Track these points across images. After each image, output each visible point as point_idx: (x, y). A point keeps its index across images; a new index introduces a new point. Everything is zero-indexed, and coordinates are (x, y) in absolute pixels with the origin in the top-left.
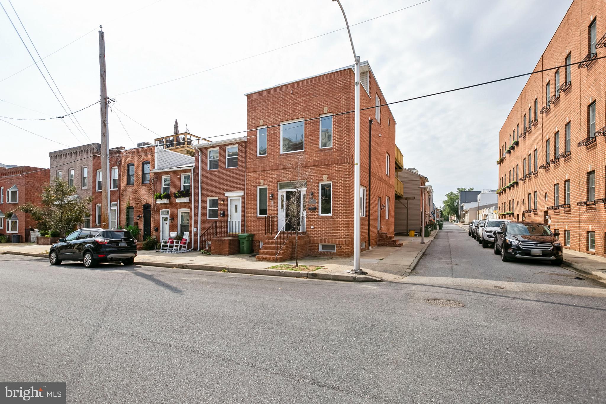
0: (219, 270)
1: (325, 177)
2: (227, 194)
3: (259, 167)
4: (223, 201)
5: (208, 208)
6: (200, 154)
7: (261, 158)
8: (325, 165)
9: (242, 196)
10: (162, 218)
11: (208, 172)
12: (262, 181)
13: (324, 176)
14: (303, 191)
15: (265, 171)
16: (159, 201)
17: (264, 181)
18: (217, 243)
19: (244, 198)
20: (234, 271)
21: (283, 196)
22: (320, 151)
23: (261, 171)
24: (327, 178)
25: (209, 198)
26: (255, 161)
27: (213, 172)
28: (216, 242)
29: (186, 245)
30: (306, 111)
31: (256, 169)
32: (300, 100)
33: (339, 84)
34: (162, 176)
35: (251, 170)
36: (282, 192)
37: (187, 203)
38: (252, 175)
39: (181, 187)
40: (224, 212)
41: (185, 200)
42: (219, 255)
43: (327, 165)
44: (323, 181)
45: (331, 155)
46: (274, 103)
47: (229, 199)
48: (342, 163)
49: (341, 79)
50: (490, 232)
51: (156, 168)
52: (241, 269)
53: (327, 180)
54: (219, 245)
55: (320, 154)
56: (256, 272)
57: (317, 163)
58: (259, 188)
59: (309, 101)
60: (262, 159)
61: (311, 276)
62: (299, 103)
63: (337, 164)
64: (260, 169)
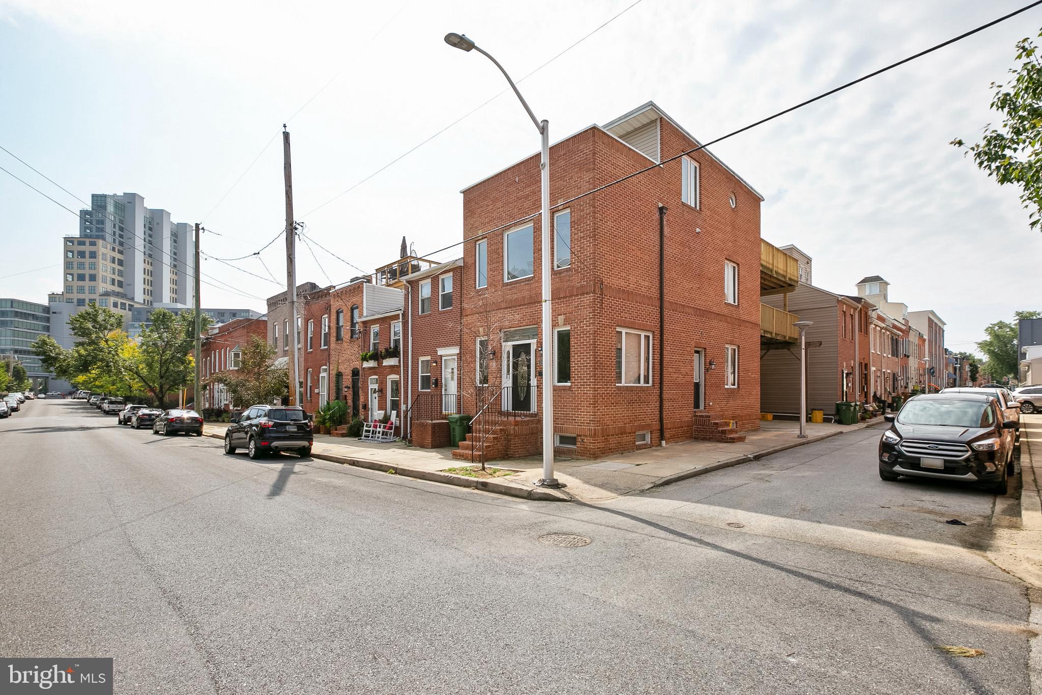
1: (561, 319)
2: (441, 352)
3: (478, 306)
4: (436, 363)
5: (420, 374)
6: (410, 291)
7: (480, 292)
8: (560, 298)
9: (458, 354)
10: (371, 389)
11: (420, 317)
12: (481, 330)
13: (560, 317)
14: (533, 343)
15: (484, 312)
16: (366, 365)
17: (484, 329)
18: (418, 429)
19: (460, 356)
20: (401, 472)
21: (508, 352)
22: (554, 275)
23: (481, 313)
24: (563, 321)
25: (422, 359)
26: (473, 296)
27: (425, 317)
28: (418, 427)
29: (392, 431)
30: (535, 208)
31: (475, 310)
32: (528, 191)
33: (579, 156)
34: (372, 326)
35: (468, 312)
36: (508, 346)
37: (397, 366)
38: (469, 319)
39: (390, 342)
40: (437, 380)
41: (394, 361)
42: (421, 447)
43: (564, 298)
44: (558, 325)
45: (569, 280)
46: (495, 200)
47: (443, 358)
48: (583, 294)
49: (581, 147)
51: (365, 314)
52: (409, 470)
53: (564, 325)
54: (421, 433)
55: (554, 279)
58: (478, 340)
60: (482, 293)
61: (481, 487)
62: (526, 197)
63: (577, 295)
64: (479, 310)
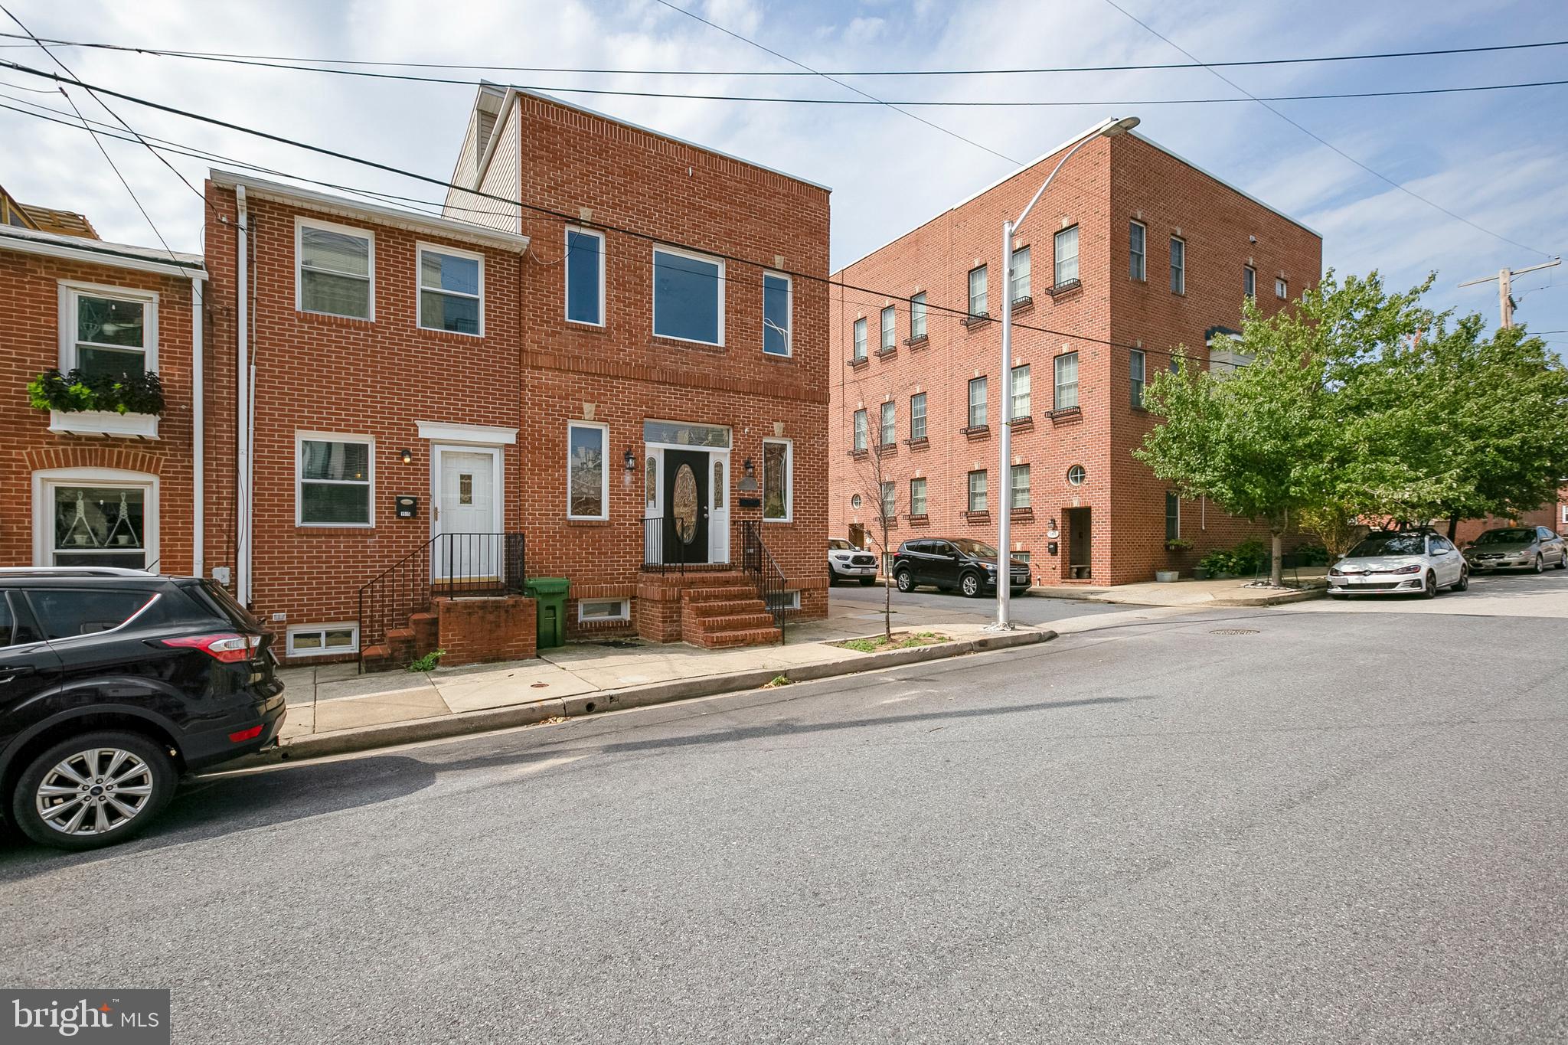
0: (755, 683)
1: (778, 427)
2: (427, 430)
3: (578, 358)
4: (406, 454)
5: (300, 479)
6: (243, 221)
7: (584, 330)
8: (776, 397)
9: (507, 445)
11: (304, 319)
12: (589, 408)
13: (775, 424)
14: (714, 453)
15: (599, 375)
17: (597, 406)
18: (474, 618)
19: (514, 457)
20: (804, 675)
21: (654, 462)
22: (766, 360)
23: (587, 373)
24: (783, 431)
25: (301, 436)
26: (560, 333)
27: (342, 326)
30: (730, 242)
31: (566, 364)
32: (715, 206)
35: (542, 361)
36: (655, 450)
37: (141, 440)
38: (546, 377)
40: (416, 500)
41: (146, 426)
42: (485, 661)
43: (783, 398)
44: (774, 435)
45: (792, 376)
47: (437, 452)
48: (814, 401)
50: (846, 558)
52: (826, 665)
53: (784, 437)
54: (488, 627)
55: (765, 366)
56: (867, 665)
57: (760, 389)
58: (573, 425)
59: (739, 221)
60: (589, 335)
62: (712, 214)
63: (805, 401)
64: (582, 366)
